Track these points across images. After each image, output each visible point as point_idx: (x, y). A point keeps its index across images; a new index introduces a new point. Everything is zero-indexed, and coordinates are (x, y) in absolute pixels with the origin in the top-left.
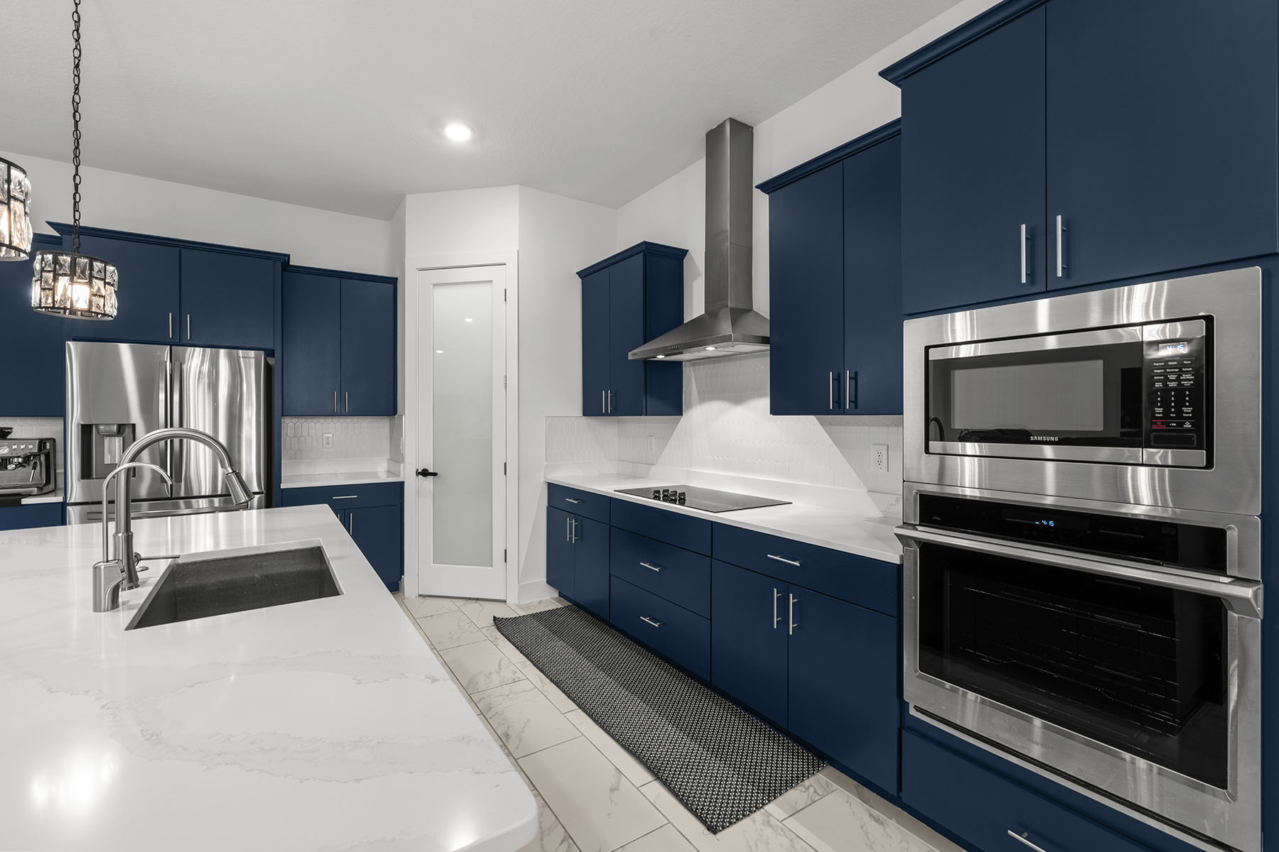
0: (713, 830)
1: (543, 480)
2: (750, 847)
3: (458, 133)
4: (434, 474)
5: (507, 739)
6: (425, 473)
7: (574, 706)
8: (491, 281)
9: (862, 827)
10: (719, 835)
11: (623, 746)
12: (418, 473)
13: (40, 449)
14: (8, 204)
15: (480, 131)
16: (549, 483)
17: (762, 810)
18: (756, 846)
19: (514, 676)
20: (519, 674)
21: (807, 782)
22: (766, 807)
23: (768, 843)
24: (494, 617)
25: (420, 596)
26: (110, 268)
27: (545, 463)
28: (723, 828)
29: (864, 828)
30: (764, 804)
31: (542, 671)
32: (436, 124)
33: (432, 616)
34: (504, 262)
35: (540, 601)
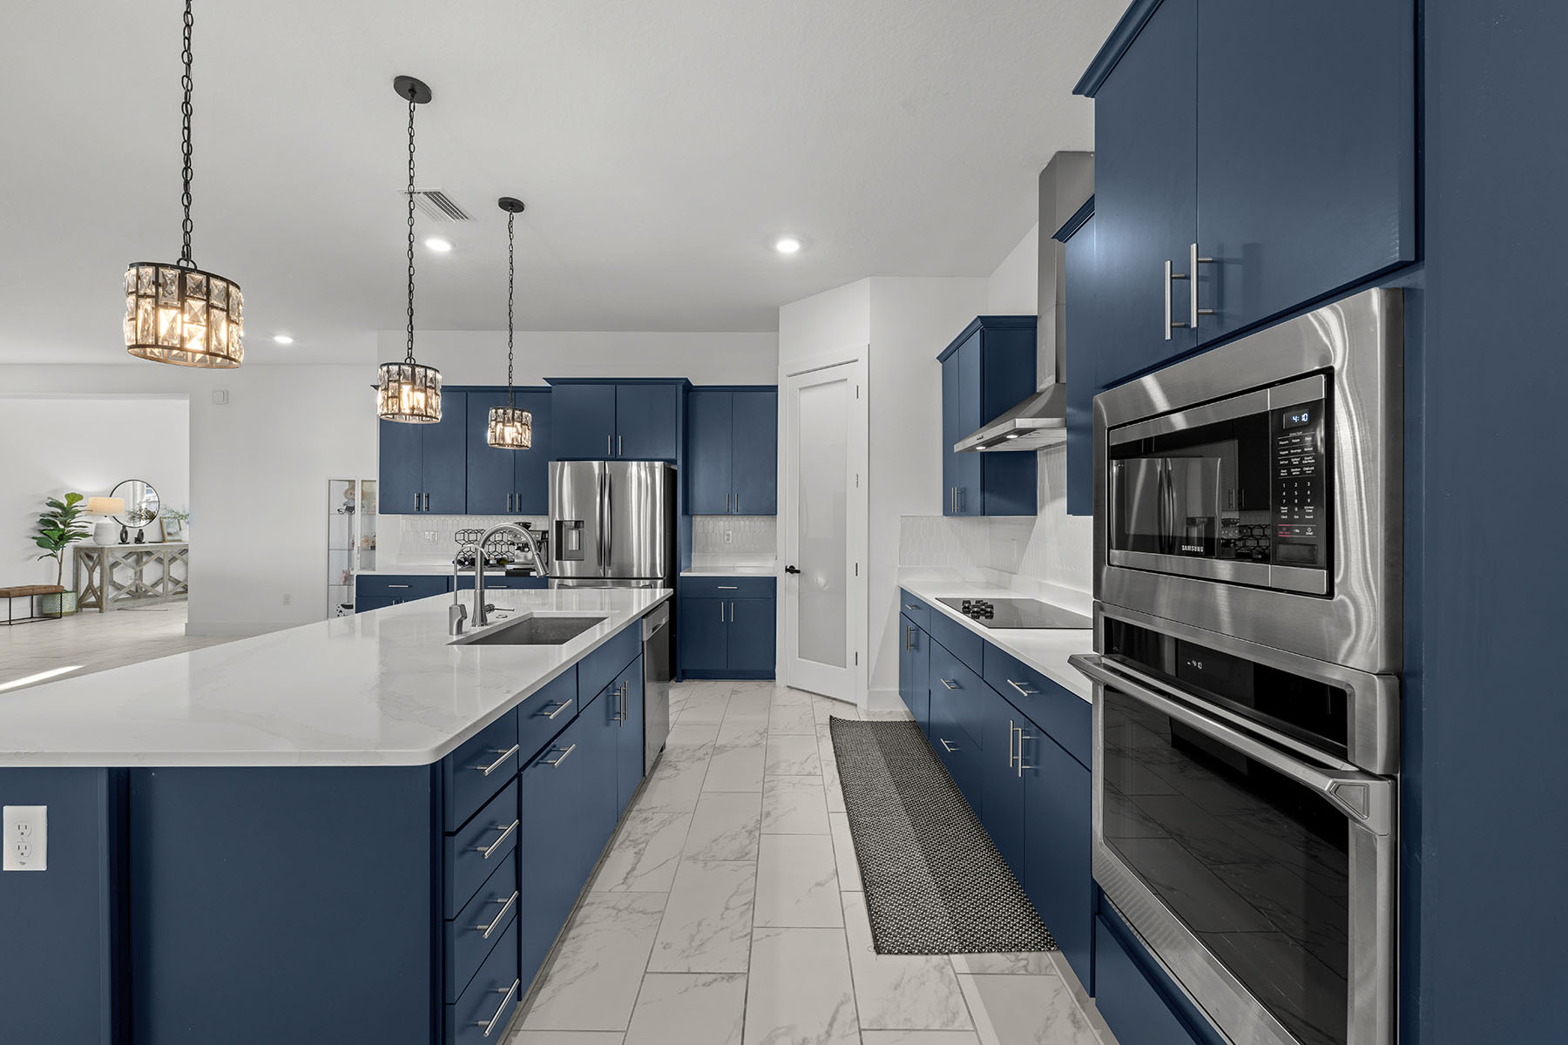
0: (879, 950)
1: (895, 583)
2: (902, 979)
3: (788, 247)
4: (798, 572)
5: (767, 817)
6: (791, 570)
7: (844, 808)
8: (846, 380)
9: (1048, 1019)
10: (881, 957)
11: (858, 855)
12: (787, 570)
13: (542, 539)
14: (425, 392)
15: (807, 242)
16: (902, 589)
17: (946, 957)
18: (910, 981)
19: (812, 770)
20: (818, 771)
21: (1024, 955)
22: (952, 956)
23: (924, 984)
24: (831, 717)
25: (788, 687)
26: (525, 414)
27: (899, 566)
28: (890, 952)
29: (1049, 1022)
30: (951, 952)
31: (839, 772)
32: (770, 240)
33: (784, 706)
34: (855, 358)
35: (891, 712)
